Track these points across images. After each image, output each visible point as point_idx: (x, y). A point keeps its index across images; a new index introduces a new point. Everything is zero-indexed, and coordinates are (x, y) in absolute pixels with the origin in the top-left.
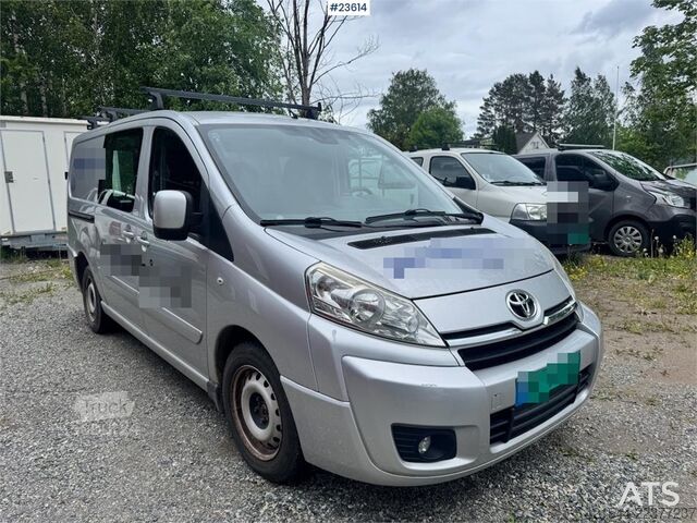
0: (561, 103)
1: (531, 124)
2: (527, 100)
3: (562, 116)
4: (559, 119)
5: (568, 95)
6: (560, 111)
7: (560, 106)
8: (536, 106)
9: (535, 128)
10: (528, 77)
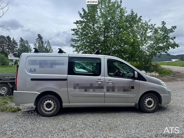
0: (17, 45)
1: (8, 50)
2: (6, 43)
3: (17, 49)
4: (16, 50)
5: (19, 44)
6: (17, 47)
7: (16, 46)
8: (9, 45)
9: (9, 51)
10: (6, 37)
